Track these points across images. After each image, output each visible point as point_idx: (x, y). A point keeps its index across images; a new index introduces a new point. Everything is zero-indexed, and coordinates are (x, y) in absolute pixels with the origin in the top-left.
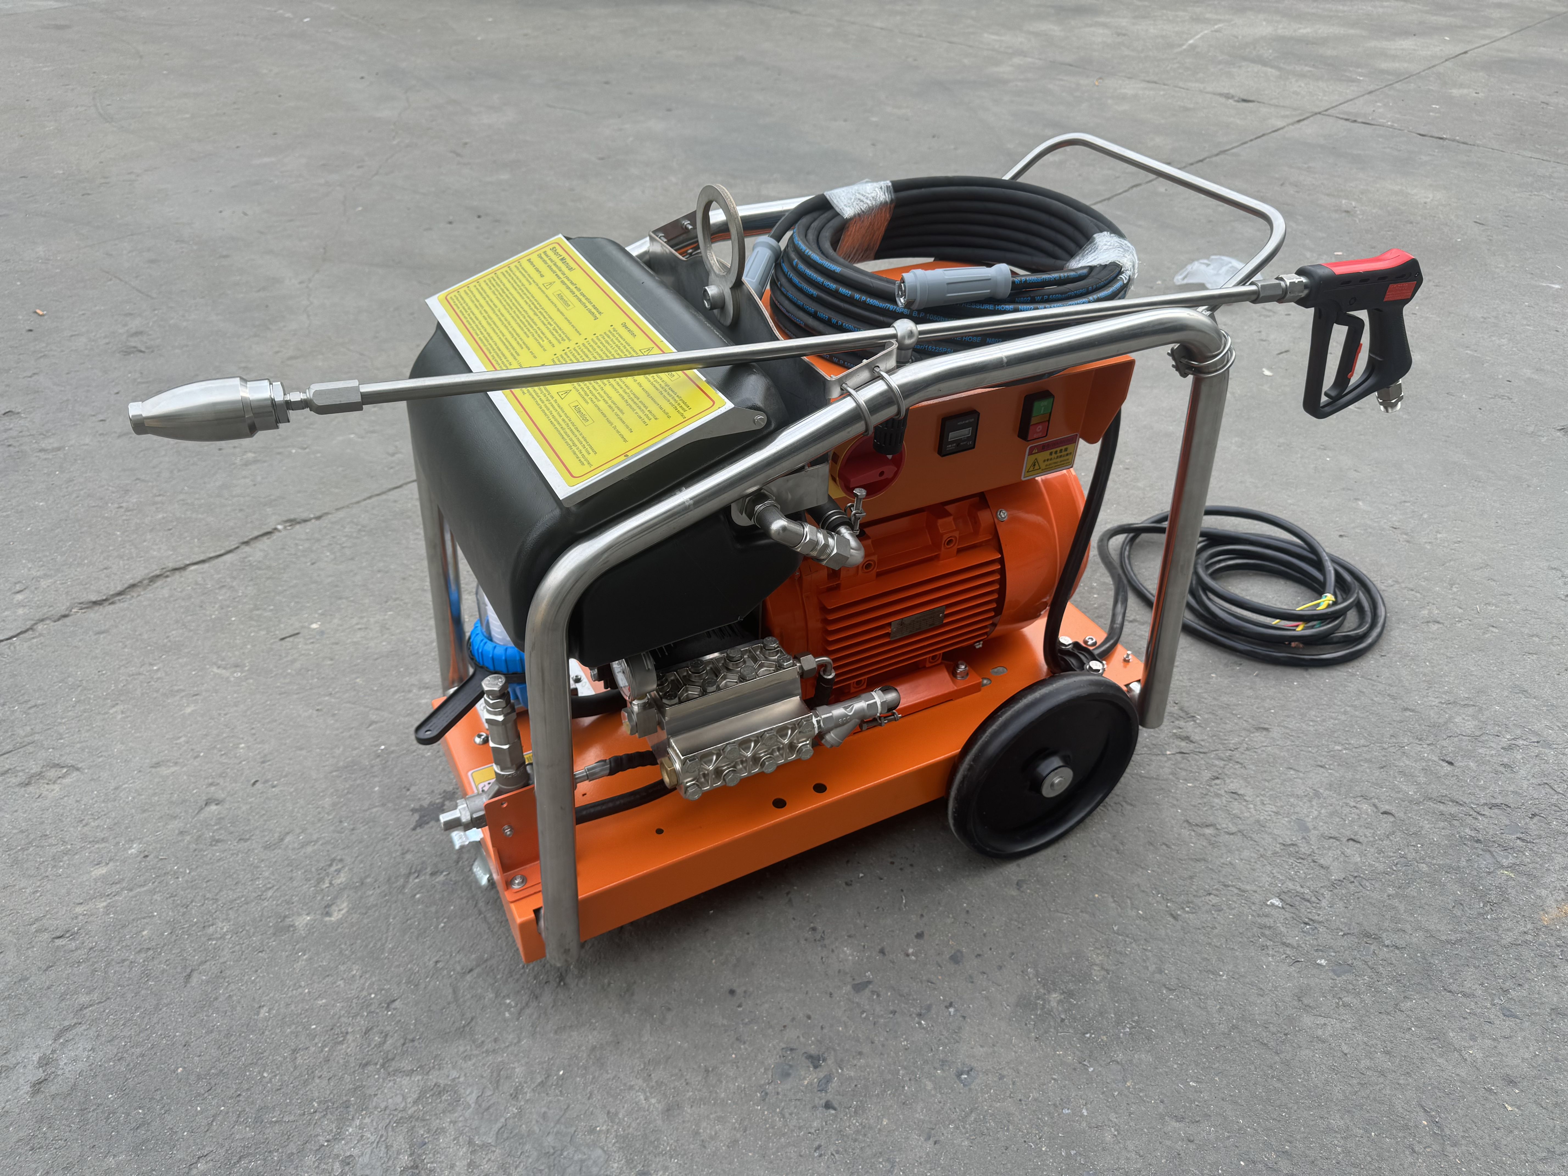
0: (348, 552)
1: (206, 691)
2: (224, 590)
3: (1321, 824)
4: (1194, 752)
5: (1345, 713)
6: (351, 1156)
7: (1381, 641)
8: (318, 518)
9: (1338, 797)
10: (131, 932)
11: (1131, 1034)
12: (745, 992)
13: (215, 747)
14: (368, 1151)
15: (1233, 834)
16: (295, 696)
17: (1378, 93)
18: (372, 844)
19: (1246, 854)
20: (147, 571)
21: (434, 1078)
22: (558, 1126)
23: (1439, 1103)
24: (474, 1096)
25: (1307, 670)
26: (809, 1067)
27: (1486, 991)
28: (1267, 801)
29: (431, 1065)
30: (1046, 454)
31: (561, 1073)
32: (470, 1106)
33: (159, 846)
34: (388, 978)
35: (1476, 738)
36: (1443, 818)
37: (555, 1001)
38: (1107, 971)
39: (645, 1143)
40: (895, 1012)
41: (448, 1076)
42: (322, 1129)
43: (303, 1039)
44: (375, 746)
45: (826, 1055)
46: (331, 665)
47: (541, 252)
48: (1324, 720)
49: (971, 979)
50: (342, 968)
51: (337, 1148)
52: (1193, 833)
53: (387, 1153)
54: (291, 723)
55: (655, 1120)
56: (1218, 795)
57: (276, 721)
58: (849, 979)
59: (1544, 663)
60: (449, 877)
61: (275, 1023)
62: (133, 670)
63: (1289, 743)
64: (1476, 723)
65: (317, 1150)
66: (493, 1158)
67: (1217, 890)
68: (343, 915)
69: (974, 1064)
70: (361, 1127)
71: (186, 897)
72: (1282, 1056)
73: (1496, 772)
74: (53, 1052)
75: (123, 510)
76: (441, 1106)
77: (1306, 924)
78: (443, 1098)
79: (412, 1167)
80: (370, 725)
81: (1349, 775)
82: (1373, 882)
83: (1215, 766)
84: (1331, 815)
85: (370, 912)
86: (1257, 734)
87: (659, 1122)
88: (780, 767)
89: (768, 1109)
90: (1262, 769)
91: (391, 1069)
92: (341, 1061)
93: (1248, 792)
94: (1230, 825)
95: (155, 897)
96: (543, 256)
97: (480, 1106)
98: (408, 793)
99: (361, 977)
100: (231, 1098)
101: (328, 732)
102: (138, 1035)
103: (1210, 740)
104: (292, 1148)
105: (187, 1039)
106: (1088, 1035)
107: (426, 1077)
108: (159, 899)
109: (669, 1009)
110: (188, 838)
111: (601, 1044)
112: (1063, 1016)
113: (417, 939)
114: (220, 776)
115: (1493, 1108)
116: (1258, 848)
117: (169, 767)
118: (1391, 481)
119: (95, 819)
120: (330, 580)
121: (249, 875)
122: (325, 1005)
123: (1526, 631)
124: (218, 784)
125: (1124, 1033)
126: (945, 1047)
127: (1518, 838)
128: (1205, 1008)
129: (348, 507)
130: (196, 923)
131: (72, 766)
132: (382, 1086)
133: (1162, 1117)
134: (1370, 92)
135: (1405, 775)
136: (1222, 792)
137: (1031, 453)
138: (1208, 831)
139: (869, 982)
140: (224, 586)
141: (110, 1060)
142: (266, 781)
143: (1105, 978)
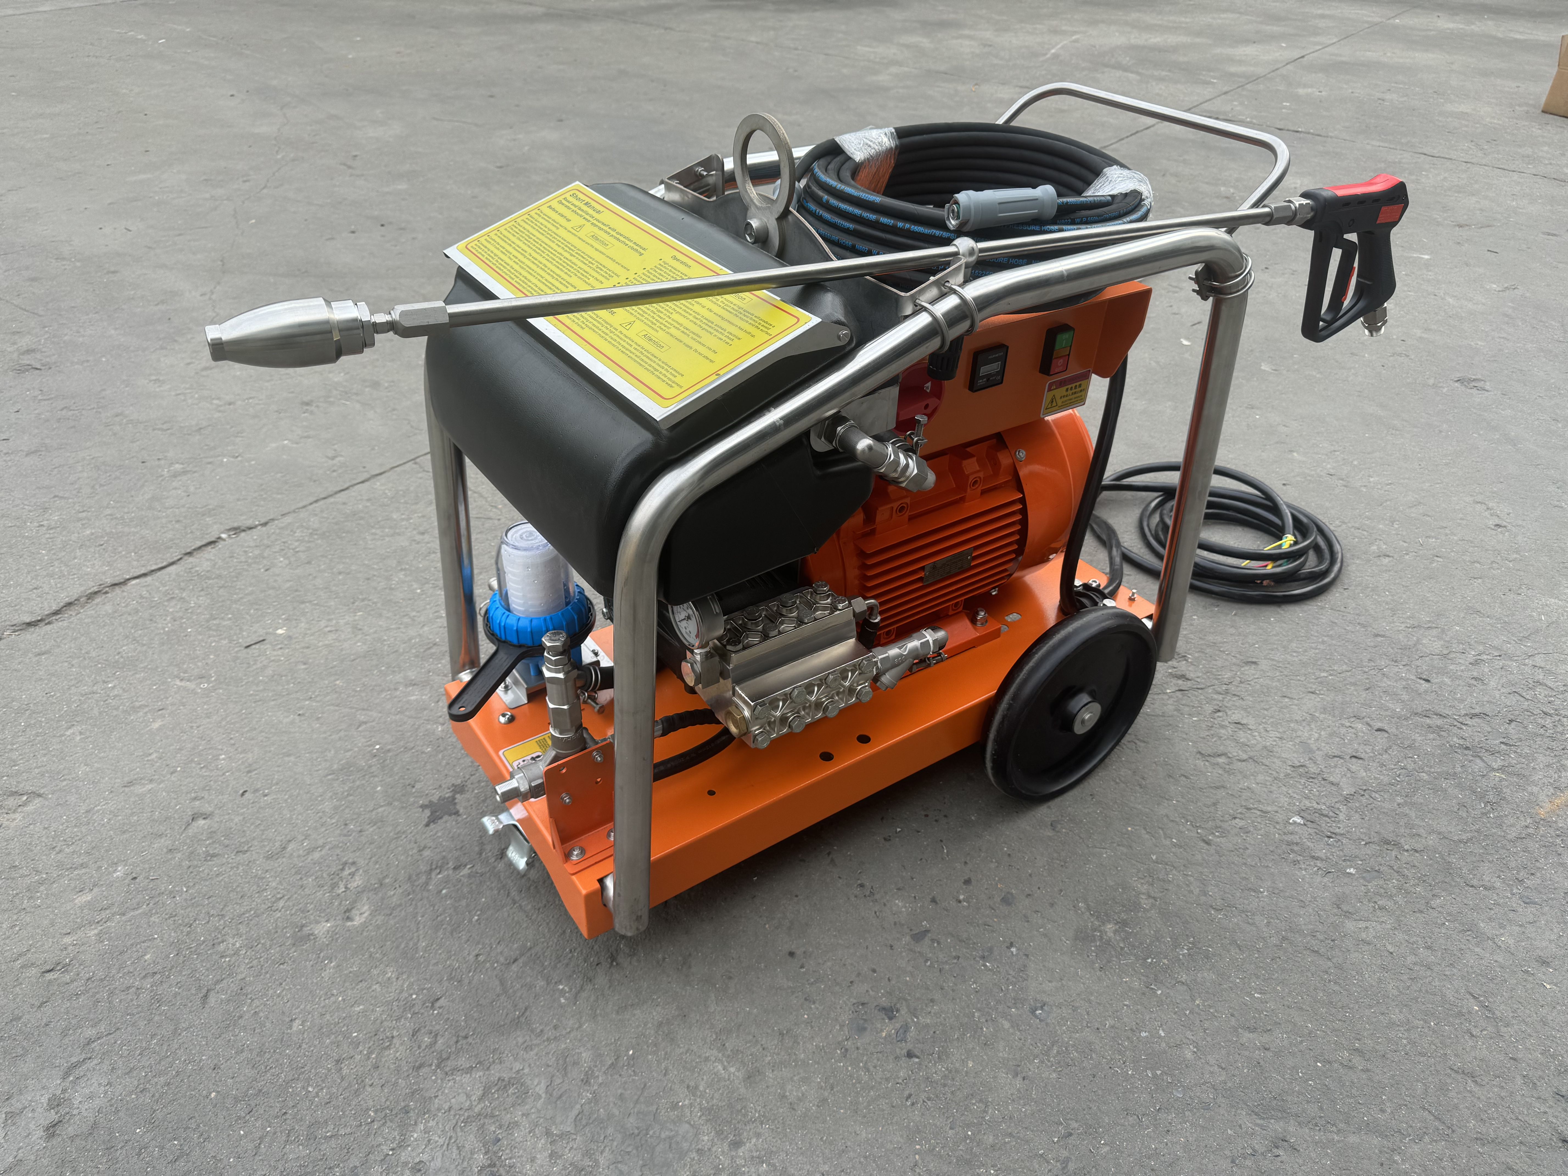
0: (303, 556)
1: (173, 704)
2: (173, 603)
3: (1323, 744)
4: (1192, 689)
5: (1323, 642)
6: (421, 1162)
7: (1341, 576)
8: (265, 524)
9: (1334, 719)
10: (132, 957)
11: (1189, 955)
12: (804, 952)
13: (192, 761)
14: (439, 1154)
15: (1244, 761)
16: (273, 703)
17: (1232, 93)
18: (384, 843)
19: (1260, 778)
20: (82, 589)
21: (496, 1072)
22: (638, 1106)
23: (1485, 988)
24: (543, 1086)
25: (1280, 606)
26: (883, 1019)
27: (1504, 882)
28: (1269, 728)
29: (491, 1060)
30: (1062, 391)
31: (631, 1052)
32: (540, 1097)
33: (147, 866)
34: (428, 977)
35: (1445, 656)
36: (1431, 730)
37: (610, 981)
38: (1155, 899)
39: (732, 1112)
40: (959, 957)
41: (511, 1069)
42: (383, 1138)
43: (345, 1047)
44: (369, 746)
45: (898, 1006)
46: (306, 669)
47: (561, 198)
48: (1305, 651)
49: (1026, 919)
50: (375, 972)
51: (404, 1156)
52: (1207, 763)
53: (460, 1154)
54: (273, 730)
55: (738, 1088)
56: (1223, 727)
57: (255, 729)
58: (908, 931)
59: (1489, 586)
60: (474, 870)
61: (311, 1035)
62: (85, 689)
63: (1278, 674)
64: (1442, 642)
65: (382, 1160)
66: (575, 1146)
67: (1241, 813)
68: (367, 918)
69: (1046, 999)
70: (426, 1131)
71: (188, 916)
72: (1334, 960)
73: (1470, 686)
74: (64, 1091)
75: (44, 529)
76: (510, 1100)
77: (1329, 837)
78: (510, 1092)
79: (490, 1166)
80: (359, 726)
81: (1339, 698)
82: (1382, 793)
83: (1215, 700)
84: (1331, 735)
85: (395, 913)
86: (1247, 668)
87: (743, 1090)
88: (842, 711)
89: (851, 1065)
90: (1259, 700)
91: (448, 1069)
92: (392, 1066)
93: (1250, 721)
94: (1241, 753)
95: (152, 919)
96: (564, 202)
97: (551, 1095)
98: (414, 790)
99: (397, 979)
100: (277, 1117)
101: (315, 736)
102: (159, 1063)
103: (1205, 677)
104: (354, 1161)
105: (216, 1062)
106: (1149, 960)
107: (487, 1073)
108: (157, 920)
109: (730, 978)
110: (179, 855)
111: (668, 1019)
112: (1122, 945)
113: (452, 933)
114: (203, 789)
115: (1532, 989)
116: (1270, 772)
117: (144, 785)
118: (1318, 433)
119: (68, 845)
120: (288, 585)
121: (255, 887)
122: (364, 1011)
123: (1468, 559)
124: (203, 798)
125: (1183, 955)
126: (1014, 984)
127: (1502, 743)
128: (1253, 924)
129: (294, 512)
130: (204, 942)
131: (33, 793)
132: (441, 1086)
133: (1235, 1030)
134: (1226, 93)
135: (1389, 694)
136: (1226, 723)
137: (1050, 390)
138: (1221, 760)
139: (927, 931)
140: (172, 598)
141: (131, 1093)
142: (256, 791)
143: (1153, 905)
